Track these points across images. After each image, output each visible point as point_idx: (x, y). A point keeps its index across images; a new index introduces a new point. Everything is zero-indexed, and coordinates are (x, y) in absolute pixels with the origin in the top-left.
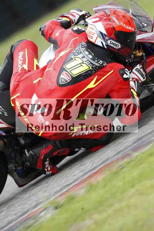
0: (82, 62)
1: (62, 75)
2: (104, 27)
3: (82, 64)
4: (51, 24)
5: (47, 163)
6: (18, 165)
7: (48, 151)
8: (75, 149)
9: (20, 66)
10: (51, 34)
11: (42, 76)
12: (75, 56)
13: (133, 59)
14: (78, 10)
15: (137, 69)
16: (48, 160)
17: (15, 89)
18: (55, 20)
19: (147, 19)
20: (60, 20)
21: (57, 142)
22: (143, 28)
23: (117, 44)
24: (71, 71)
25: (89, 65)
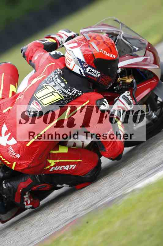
0: (54, 90)
1: (32, 104)
2: (83, 53)
3: (53, 93)
5: (26, 196)
7: (27, 185)
8: (56, 185)
11: (13, 105)
12: (46, 84)
13: (121, 86)
14: (67, 31)
15: (124, 96)
18: (39, 41)
19: (140, 42)
20: (44, 41)
21: (37, 176)
22: (134, 52)
23: (96, 72)
24: (42, 101)
25: (60, 95)
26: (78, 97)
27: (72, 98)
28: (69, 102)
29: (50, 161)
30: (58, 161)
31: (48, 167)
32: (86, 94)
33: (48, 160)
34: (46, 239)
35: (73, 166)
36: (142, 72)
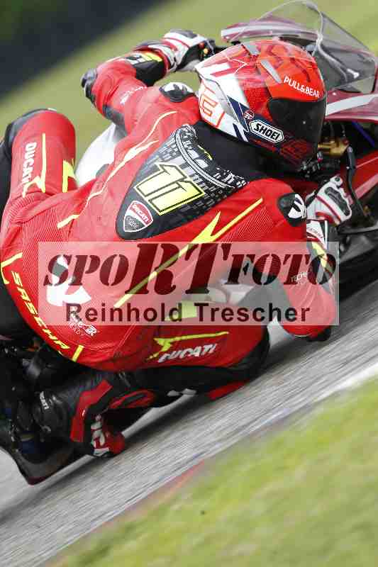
0: (181, 177)
1: (128, 210)
3: (182, 184)
4: (110, 71)
5: (96, 426)
6: (23, 432)
8: (169, 392)
9: (25, 180)
10: (111, 96)
11: (79, 210)
13: (319, 163)
16: (100, 420)
17: (13, 241)
18: (123, 60)
19: (360, 59)
20: (135, 59)
21: (122, 374)
22: (348, 82)
23: (274, 131)
24: (154, 201)
25: (198, 187)
26: (237, 190)
27: (223, 194)
28: (217, 203)
29: (161, 341)
30: (178, 339)
31: (155, 355)
32: (255, 184)
33: (156, 339)
34: (135, 507)
35: (211, 346)
36: (366, 130)
